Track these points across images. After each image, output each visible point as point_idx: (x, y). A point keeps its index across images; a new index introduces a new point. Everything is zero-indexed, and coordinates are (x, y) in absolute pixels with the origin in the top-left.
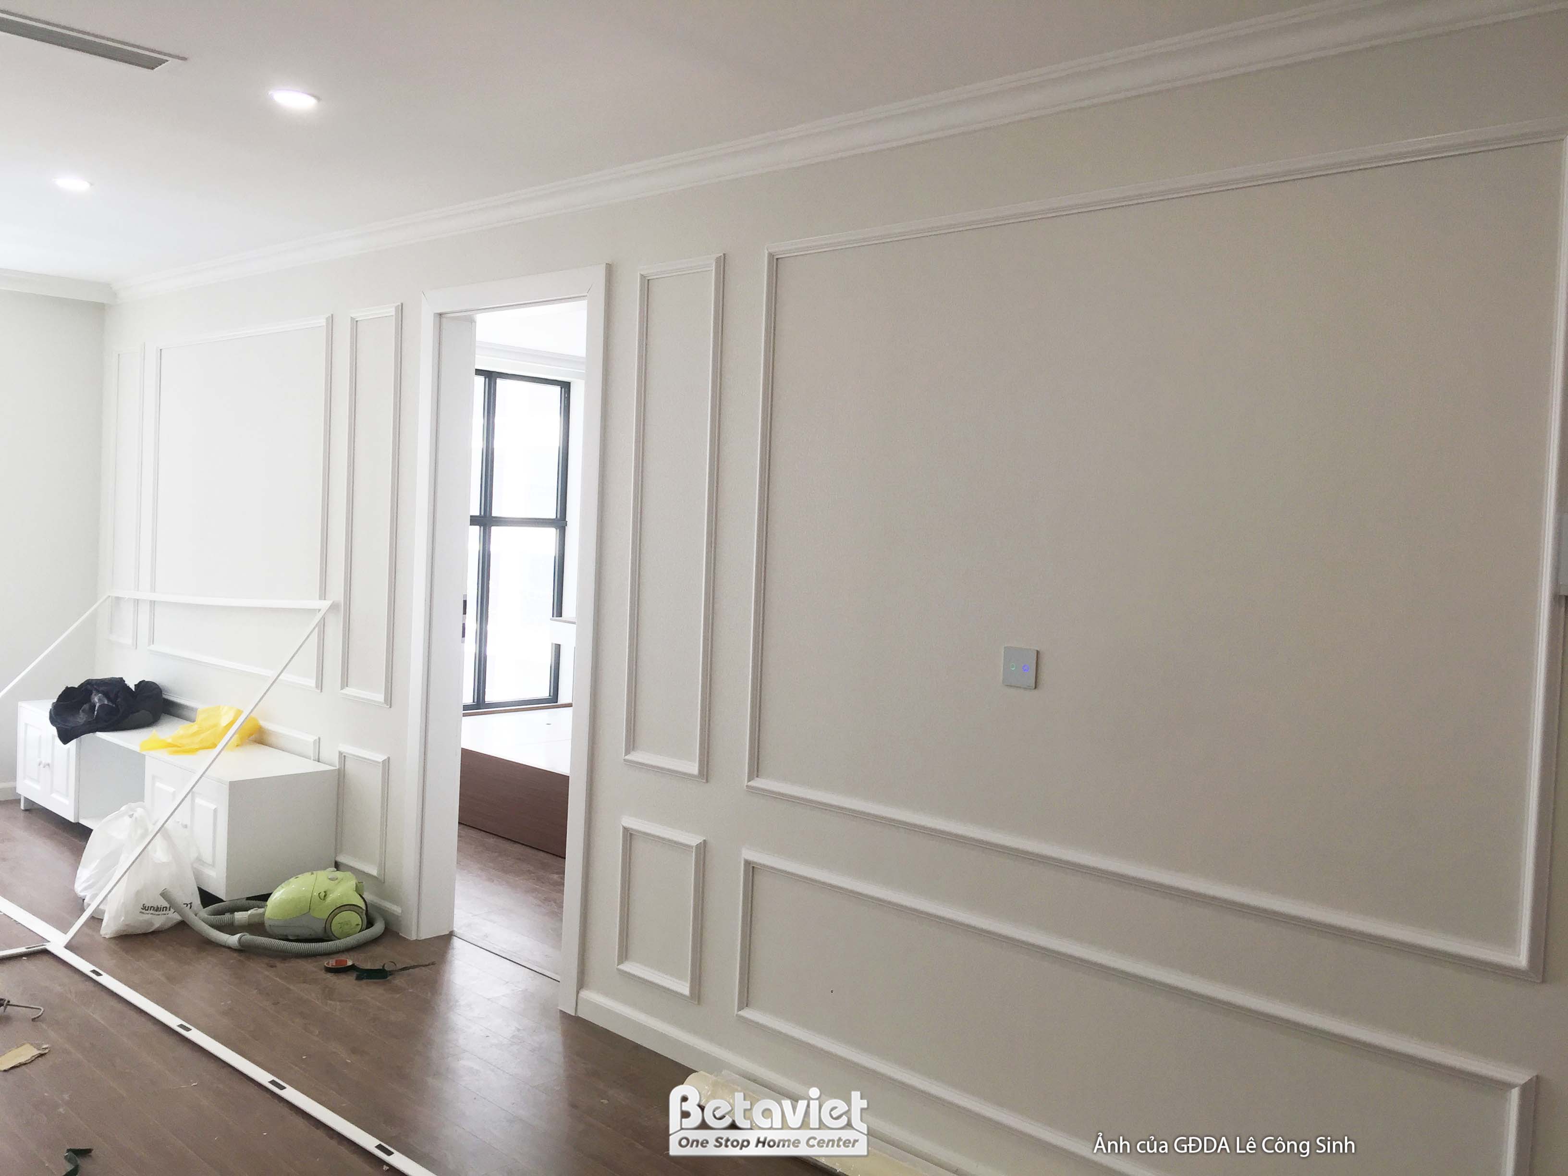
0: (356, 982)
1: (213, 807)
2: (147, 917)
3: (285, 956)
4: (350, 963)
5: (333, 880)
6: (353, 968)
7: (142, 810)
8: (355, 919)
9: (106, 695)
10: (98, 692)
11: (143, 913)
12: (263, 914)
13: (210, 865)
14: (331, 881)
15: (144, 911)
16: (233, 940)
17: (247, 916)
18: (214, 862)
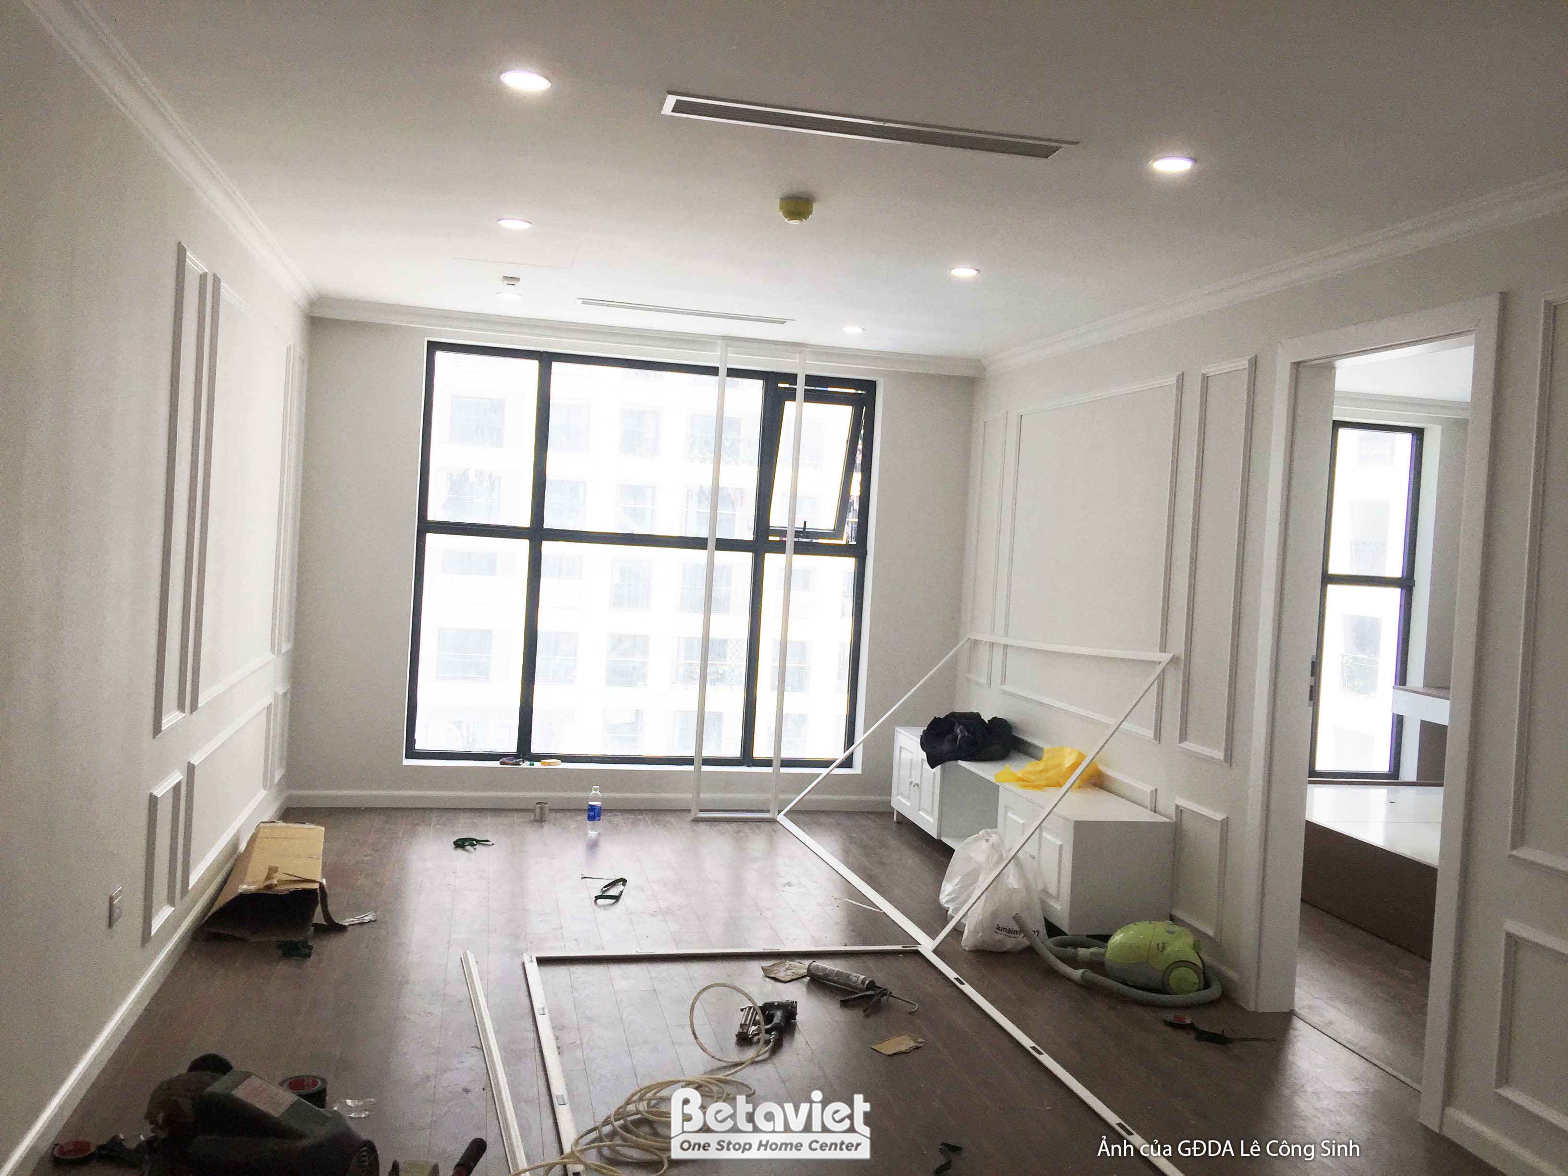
0: (1197, 1042)
1: (1059, 842)
2: (1000, 937)
3: (1123, 1000)
4: (1188, 1021)
5: (1171, 934)
6: (1191, 1027)
7: (997, 836)
8: (1194, 978)
9: (966, 727)
10: (960, 724)
11: (997, 932)
12: (1103, 955)
13: (1054, 897)
14: (1170, 935)
15: (998, 931)
16: (1077, 974)
17: (1088, 954)
18: (1058, 895)
